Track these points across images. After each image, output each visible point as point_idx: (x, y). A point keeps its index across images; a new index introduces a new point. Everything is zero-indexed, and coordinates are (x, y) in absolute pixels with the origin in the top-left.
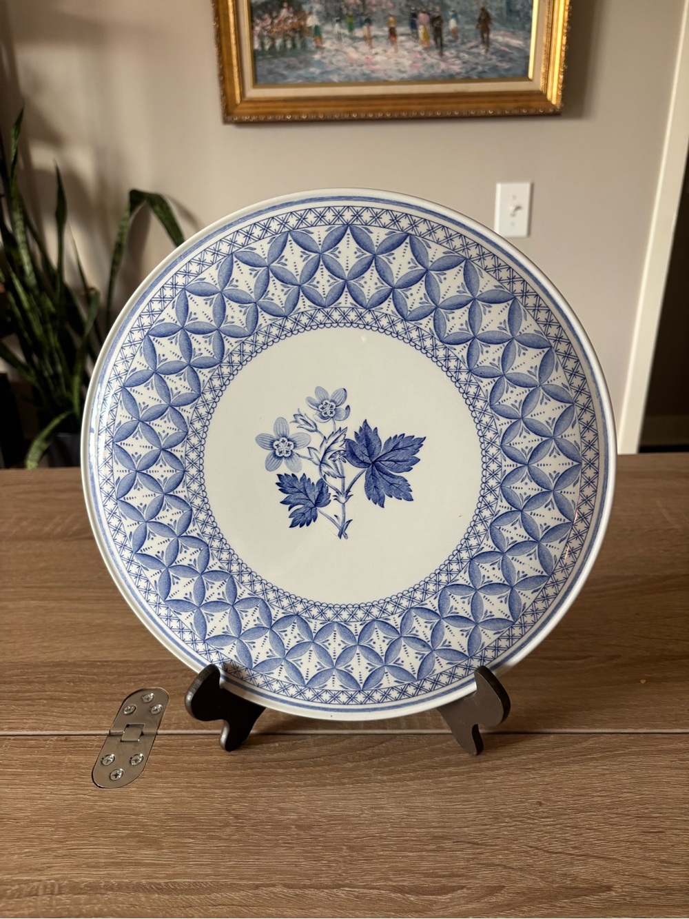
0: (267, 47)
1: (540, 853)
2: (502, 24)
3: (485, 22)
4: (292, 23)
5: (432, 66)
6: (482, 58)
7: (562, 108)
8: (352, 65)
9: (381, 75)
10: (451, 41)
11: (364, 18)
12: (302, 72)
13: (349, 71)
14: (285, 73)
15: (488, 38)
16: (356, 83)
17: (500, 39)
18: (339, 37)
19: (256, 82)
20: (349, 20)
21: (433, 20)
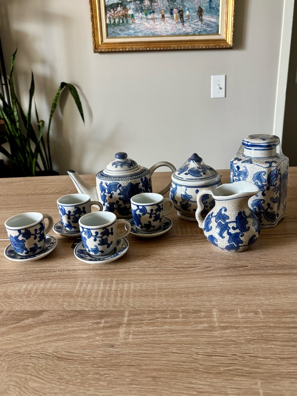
0: (112, 22)
2: (208, 13)
3: (200, 12)
4: (122, 13)
5: (180, 30)
7: (233, 46)
8: (147, 29)
9: (159, 33)
10: (187, 20)
11: (151, 11)
12: (126, 32)
13: (145, 32)
14: (119, 32)
15: (202, 18)
16: (149, 36)
17: (207, 19)
18: (141, 18)
19: (108, 36)
20: (145, 11)
21: (179, 11)
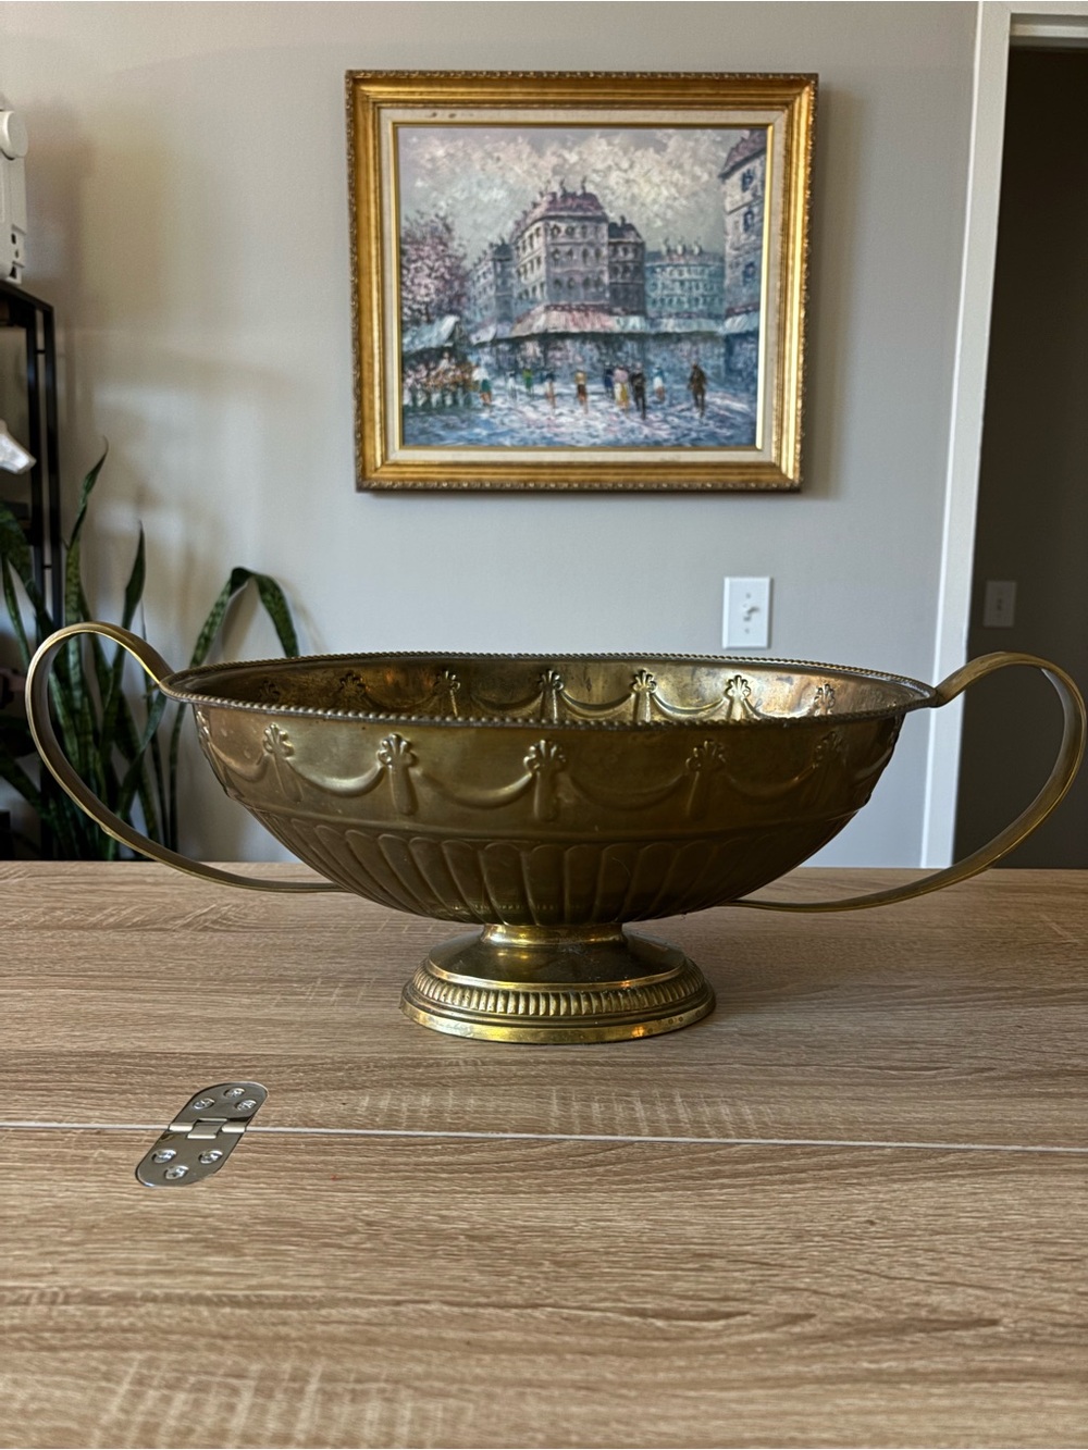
0: (420, 403)
1: (873, 1278)
2: (721, 384)
3: (698, 382)
4: (454, 376)
5: (632, 431)
6: (696, 423)
7: (801, 484)
8: (529, 427)
9: (566, 439)
10: (655, 403)
11: (545, 373)
12: (464, 433)
13: (525, 433)
14: (442, 433)
15: (703, 400)
16: (534, 447)
17: (719, 401)
18: (514, 394)
19: (404, 442)
20: (526, 374)
21: (632, 378)
